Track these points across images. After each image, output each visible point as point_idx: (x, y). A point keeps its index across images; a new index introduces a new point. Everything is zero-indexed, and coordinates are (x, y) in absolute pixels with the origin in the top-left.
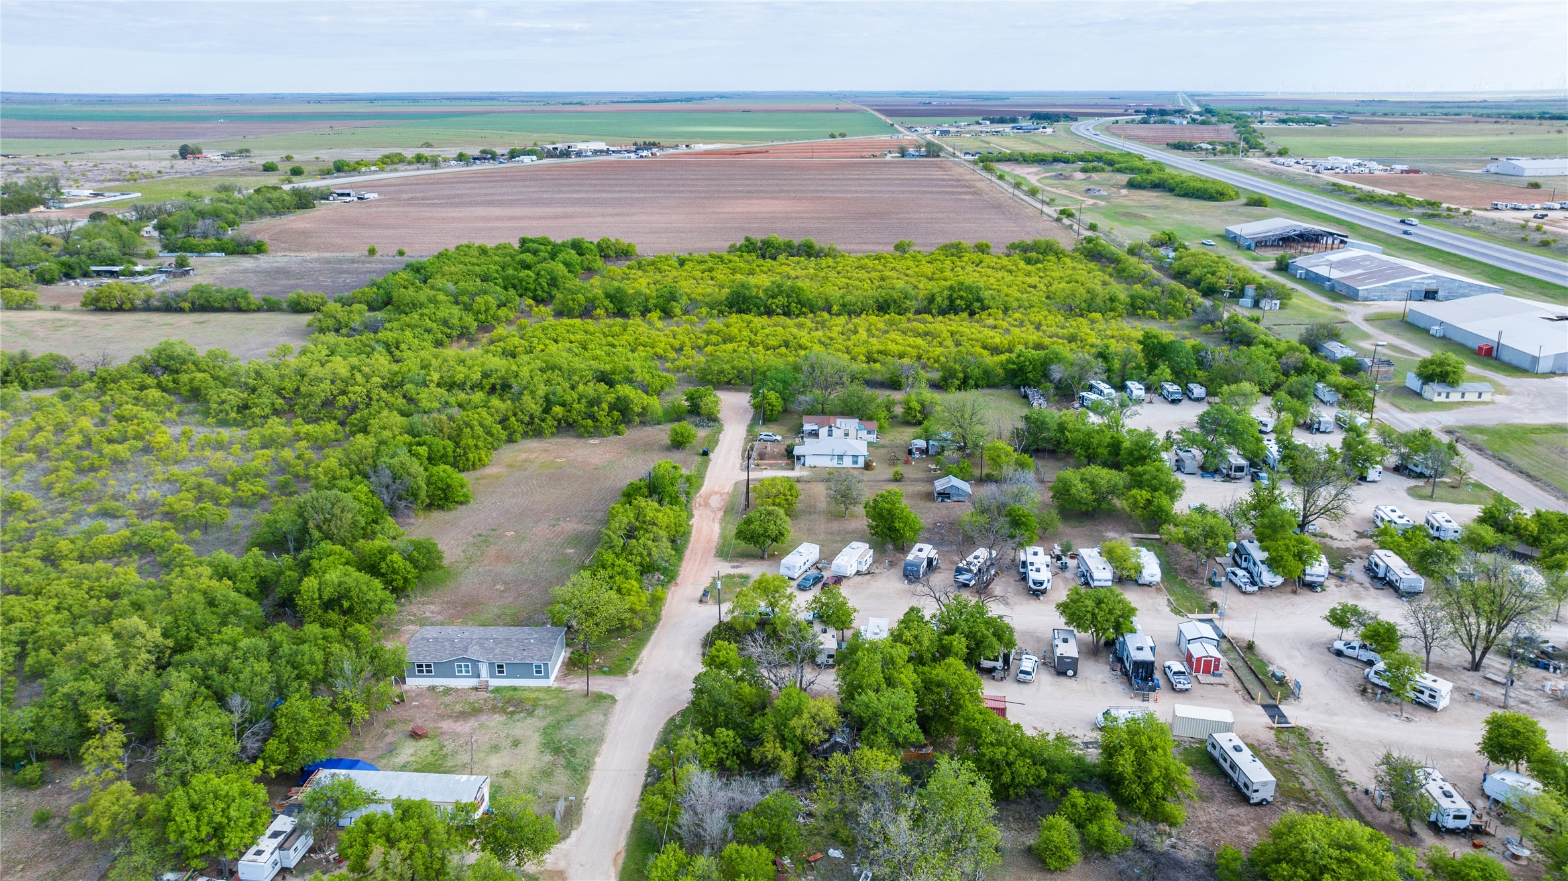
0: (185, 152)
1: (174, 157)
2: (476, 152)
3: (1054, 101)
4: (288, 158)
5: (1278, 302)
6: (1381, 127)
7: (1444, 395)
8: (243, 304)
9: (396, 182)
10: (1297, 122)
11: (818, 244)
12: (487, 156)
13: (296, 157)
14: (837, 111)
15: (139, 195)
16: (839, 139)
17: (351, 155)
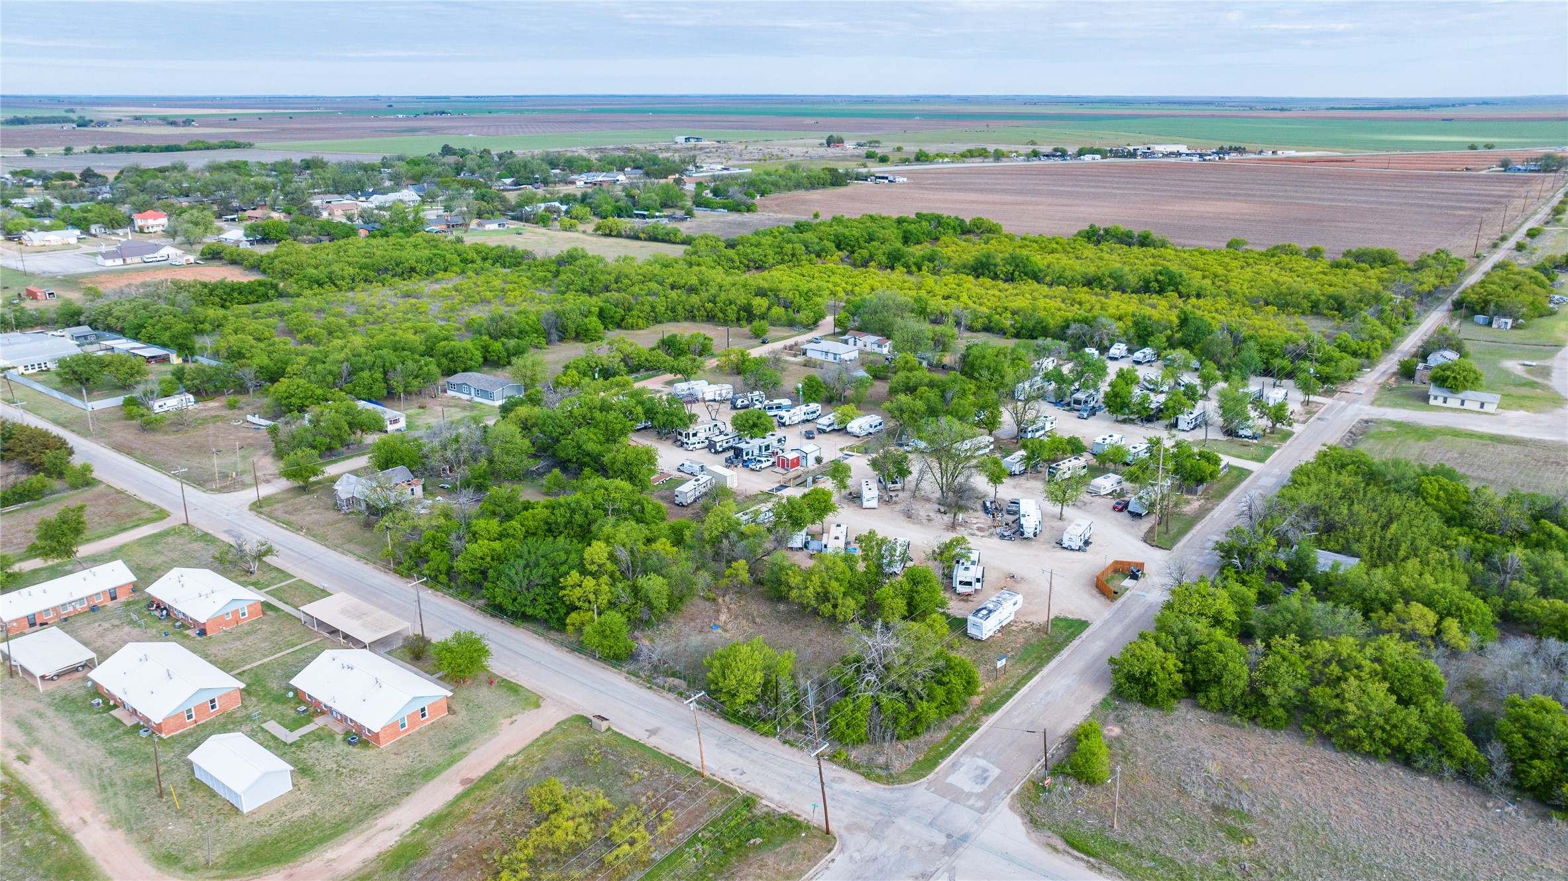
0: (830, 142)
1: (821, 145)
2: (1048, 149)
4: (899, 149)
5: (1510, 321)
7: (1440, 400)
8: (673, 238)
11: (1156, 235)
12: (1057, 153)
13: (906, 149)
15: (750, 170)
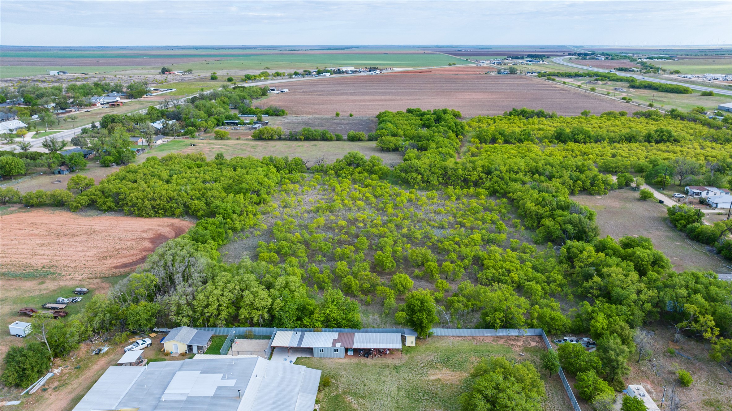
0: (164, 71)
1: (160, 73)
2: (301, 71)
3: (522, 49)
4: (214, 74)
6: (703, 61)
9: (281, 84)
10: (658, 58)
11: (546, 111)
12: (308, 73)
14: (424, 53)
15: (175, 89)
16: (453, 66)
17: (251, 72)
